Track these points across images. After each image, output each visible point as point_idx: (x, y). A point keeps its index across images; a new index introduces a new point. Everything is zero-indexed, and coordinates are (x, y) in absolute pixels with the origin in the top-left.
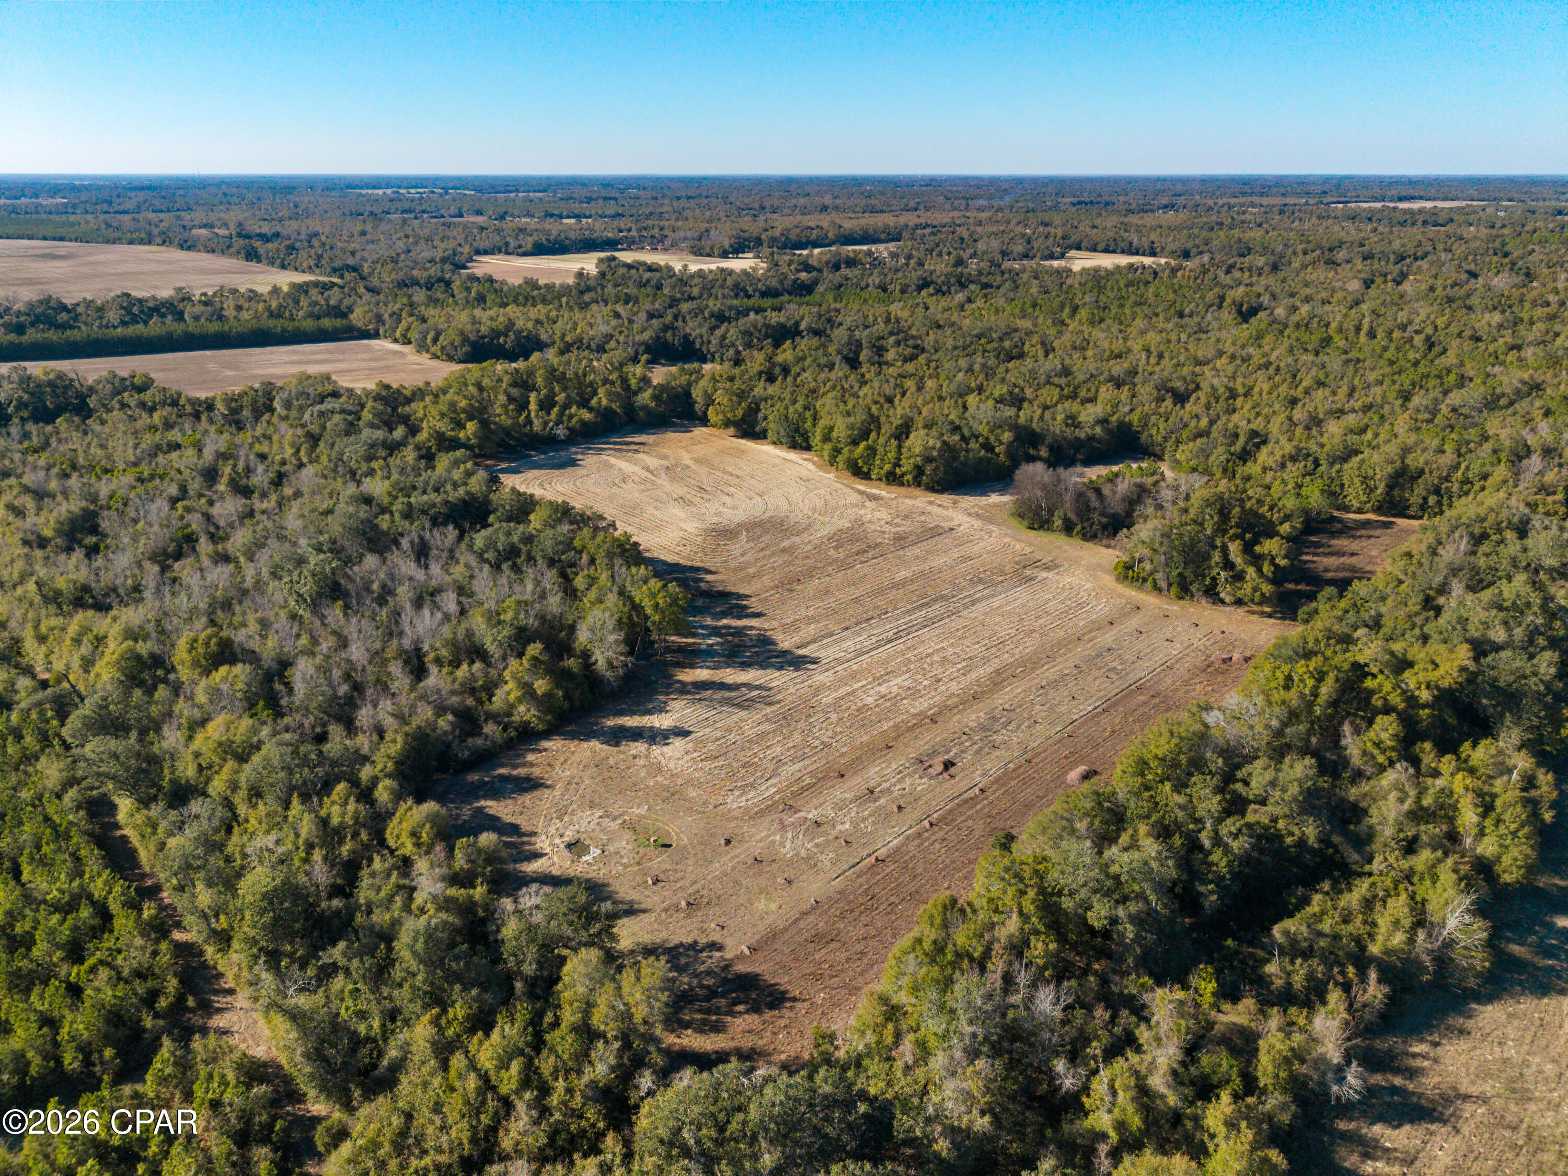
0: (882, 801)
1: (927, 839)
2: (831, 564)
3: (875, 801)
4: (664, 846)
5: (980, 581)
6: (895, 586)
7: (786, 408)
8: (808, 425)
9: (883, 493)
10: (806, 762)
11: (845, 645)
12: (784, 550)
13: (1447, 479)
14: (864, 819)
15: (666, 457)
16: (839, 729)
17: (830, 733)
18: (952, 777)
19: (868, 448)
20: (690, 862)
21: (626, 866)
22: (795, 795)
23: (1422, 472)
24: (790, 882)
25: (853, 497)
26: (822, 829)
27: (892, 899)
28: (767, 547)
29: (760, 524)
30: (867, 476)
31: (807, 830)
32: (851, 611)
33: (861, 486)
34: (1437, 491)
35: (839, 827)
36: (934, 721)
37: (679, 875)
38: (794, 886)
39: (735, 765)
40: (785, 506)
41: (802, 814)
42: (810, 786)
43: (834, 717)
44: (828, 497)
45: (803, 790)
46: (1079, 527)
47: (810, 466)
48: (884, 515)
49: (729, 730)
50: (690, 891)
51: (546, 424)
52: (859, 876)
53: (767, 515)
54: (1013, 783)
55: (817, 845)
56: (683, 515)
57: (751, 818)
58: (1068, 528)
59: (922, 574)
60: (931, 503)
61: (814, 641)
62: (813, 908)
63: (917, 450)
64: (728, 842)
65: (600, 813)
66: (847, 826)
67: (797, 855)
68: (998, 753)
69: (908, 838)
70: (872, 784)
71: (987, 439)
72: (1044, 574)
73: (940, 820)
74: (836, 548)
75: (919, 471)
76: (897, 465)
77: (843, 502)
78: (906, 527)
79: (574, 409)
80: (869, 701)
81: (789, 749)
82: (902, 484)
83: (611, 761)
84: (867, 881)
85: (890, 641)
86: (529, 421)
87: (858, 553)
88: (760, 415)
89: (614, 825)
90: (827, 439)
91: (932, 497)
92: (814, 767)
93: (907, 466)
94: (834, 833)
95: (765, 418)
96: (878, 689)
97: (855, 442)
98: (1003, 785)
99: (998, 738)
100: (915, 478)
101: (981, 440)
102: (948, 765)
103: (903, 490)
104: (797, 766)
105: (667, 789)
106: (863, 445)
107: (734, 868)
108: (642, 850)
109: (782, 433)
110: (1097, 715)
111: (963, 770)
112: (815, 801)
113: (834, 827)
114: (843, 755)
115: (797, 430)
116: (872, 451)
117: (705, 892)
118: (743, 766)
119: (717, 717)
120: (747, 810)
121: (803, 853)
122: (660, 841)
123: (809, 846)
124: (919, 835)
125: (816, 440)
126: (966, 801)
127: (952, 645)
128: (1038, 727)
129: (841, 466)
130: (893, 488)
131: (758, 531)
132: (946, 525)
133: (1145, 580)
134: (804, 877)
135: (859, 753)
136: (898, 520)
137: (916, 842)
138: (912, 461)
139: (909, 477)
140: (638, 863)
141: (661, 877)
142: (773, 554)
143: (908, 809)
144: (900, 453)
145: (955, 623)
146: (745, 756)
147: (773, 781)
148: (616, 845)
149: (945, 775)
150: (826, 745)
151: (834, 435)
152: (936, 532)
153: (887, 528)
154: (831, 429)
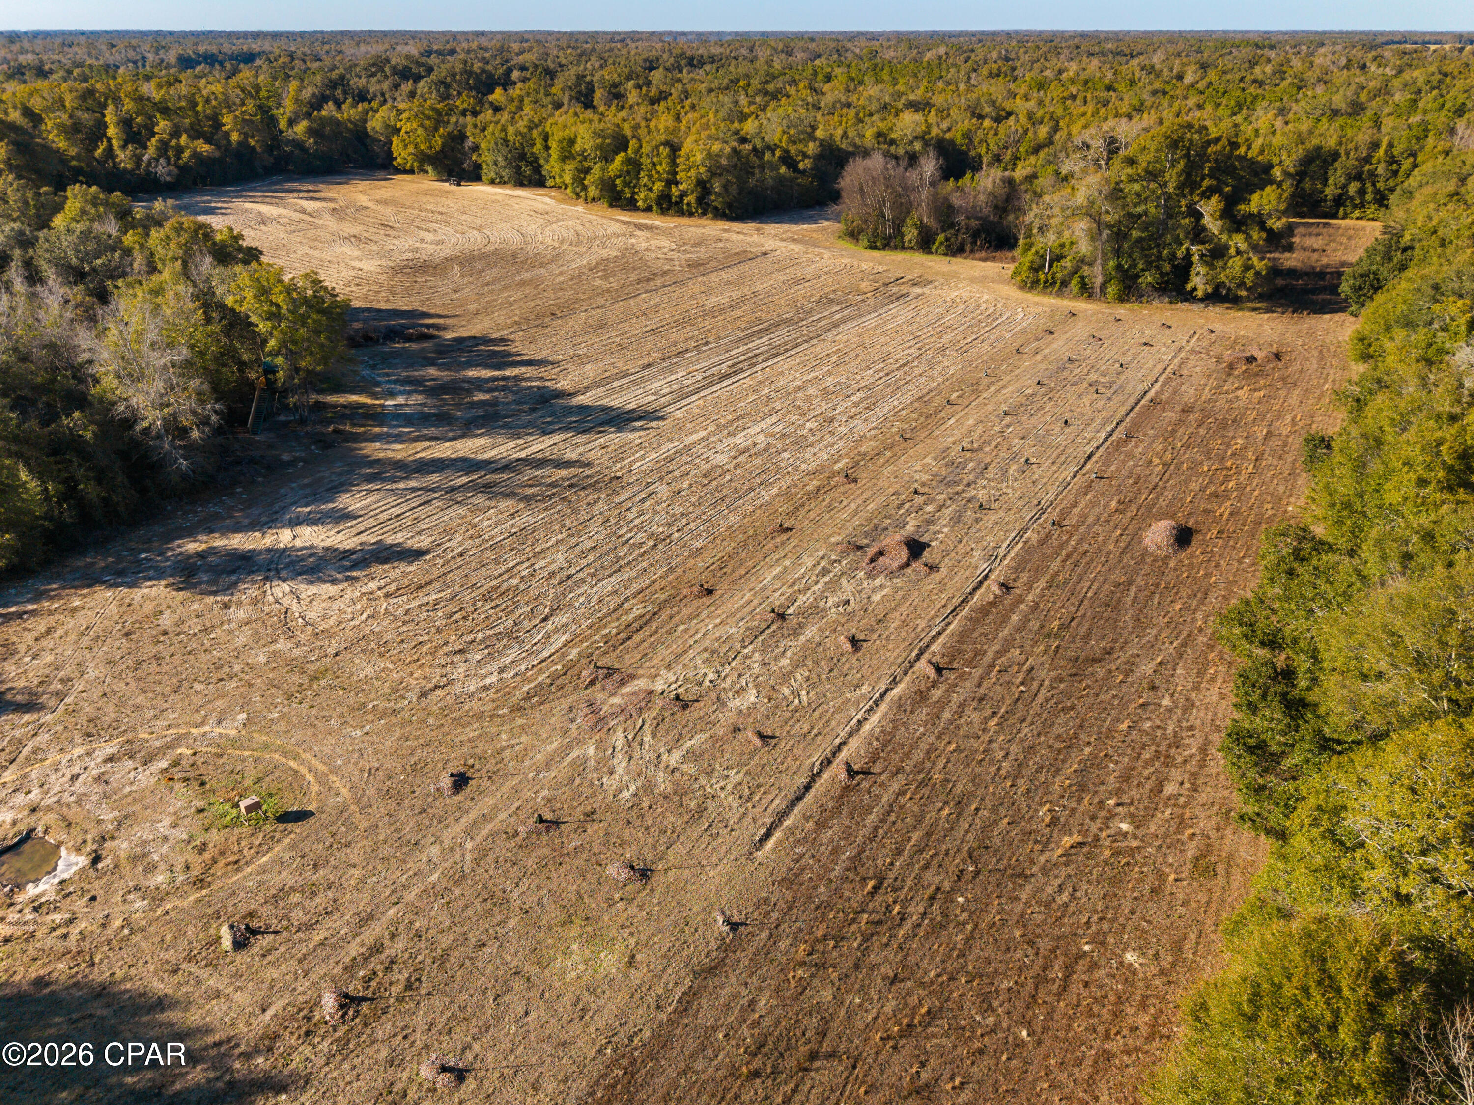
0: (811, 632)
1: (943, 704)
2: (601, 294)
3: (796, 632)
4: (286, 817)
5: (832, 301)
6: (712, 313)
7: (504, 129)
8: (539, 146)
9: (657, 223)
10: (627, 574)
11: (653, 386)
12: (523, 283)
13: (1367, 160)
14: (786, 677)
15: (333, 200)
16: (678, 510)
17: (662, 517)
18: (932, 568)
19: (629, 161)
20: (354, 855)
21: (157, 897)
22: (613, 644)
23: (1335, 156)
24: (644, 874)
25: (615, 228)
26: (694, 713)
27: (932, 878)
28: (495, 281)
29: (483, 257)
30: (631, 205)
31: (659, 721)
32: (649, 346)
33: (626, 217)
34: (1358, 177)
35: (735, 703)
36: (849, 479)
37: (321, 901)
38: (658, 881)
39: (467, 596)
40: (518, 238)
41: (640, 684)
42: (644, 621)
43: (663, 490)
44: (579, 228)
45: (631, 630)
46: (941, 237)
47: (547, 200)
48: (666, 243)
49: (449, 532)
50: (354, 950)
51: (138, 159)
52: (821, 825)
53: (490, 248)
54: (1055, 565)
55: (692, 756)
56: (357, 253)
57: (518, 709)
58: (925, 244)
59: (743, 299)
60: (726, 231)
61: (597, 384)
62: (725, 948)
63: (699, 157)
64: (460, 781)
65: (111, 749)
66: (752, 697)
67: (648, 788)
68: (992, 517)
69: (899, 705)
70: (777, 600)
71: (787, 151)
72: (918, 290)
73: (953, 653)
74: (605, 277)
75: (703, 186)
76: (672, 181)
77: (601, 232)
78: (701, 253)
79: (184, 139)
80: (721, 459)
81: (584, 554)
82: (681, 213)
83: (166, 621)
84: (848, 834)
85: (727, 376)
86: (110, 152)
87: (639, 282)
88: (468, 144)
89: (146, 778)
90: (566, 156)
91: (727, 225)
92: (644, 582)
93: (686, 183)
94: (726, 718)
95: (476, 148)
96: (731, 441)
97: (607, 159)
98: (1038, 571)
99: (982, 495)
100: (700, 201)
101: (778, 153)
102: (916, 548)
103: (684, 220)
104: (608, 584)
105: (297, 666)
106: (620, 158)
107: (481, 855)
108: (215, 837)
109: (502, 163)
110: (1120, 443)
111: (947, 553)
112: (664, 653)
113: (720, 702)
114: (698, 552)
115: (522, 156)
116: (634, 165)
117: (396, 948)
118: (485, 599)
119: (421, 512)
120: (503, 691)
121: (663, 783)
122: (271, 806)
123: (674, 759)
124: (921, 696)
125: (552, 165)
126: (984, 611)
127: (829, 373)
128: (1037, 472)
129: (592, 191)
130: (668, 219)
131: (478, 265)
132: (757, 250)
133: (1064, 284)
134: (680, 849)
135: (729, 547)
136: (688, 247)
137: (922, 714)
138: (693, 173)
139: (691, 199)
140: (199, 883)
141: (268, 914)
142: (505, 288)
143: (874, 641)
144: (673, 163)
145: (819, 349)
146: (485, 579)
147: (559, 619)
148: (143, 832)
149: (917, 565)
150: (658, 540)
151: (578, 147)
152: (744, 257)
153: (675, 255)
154: (572, 142)
